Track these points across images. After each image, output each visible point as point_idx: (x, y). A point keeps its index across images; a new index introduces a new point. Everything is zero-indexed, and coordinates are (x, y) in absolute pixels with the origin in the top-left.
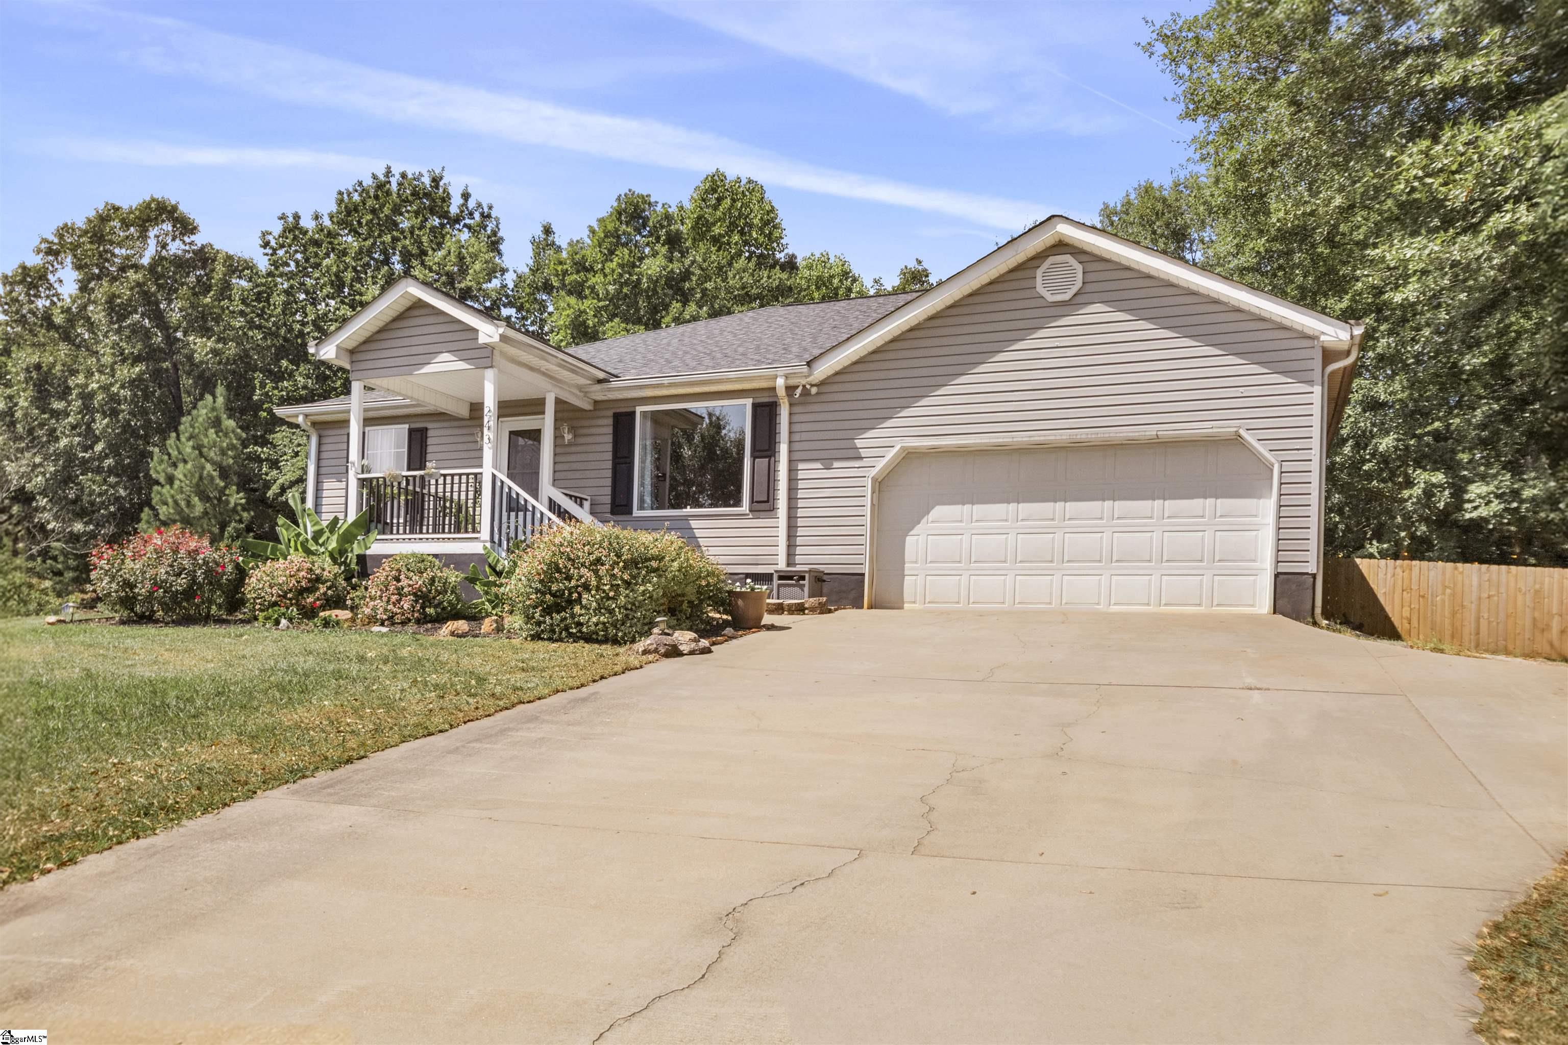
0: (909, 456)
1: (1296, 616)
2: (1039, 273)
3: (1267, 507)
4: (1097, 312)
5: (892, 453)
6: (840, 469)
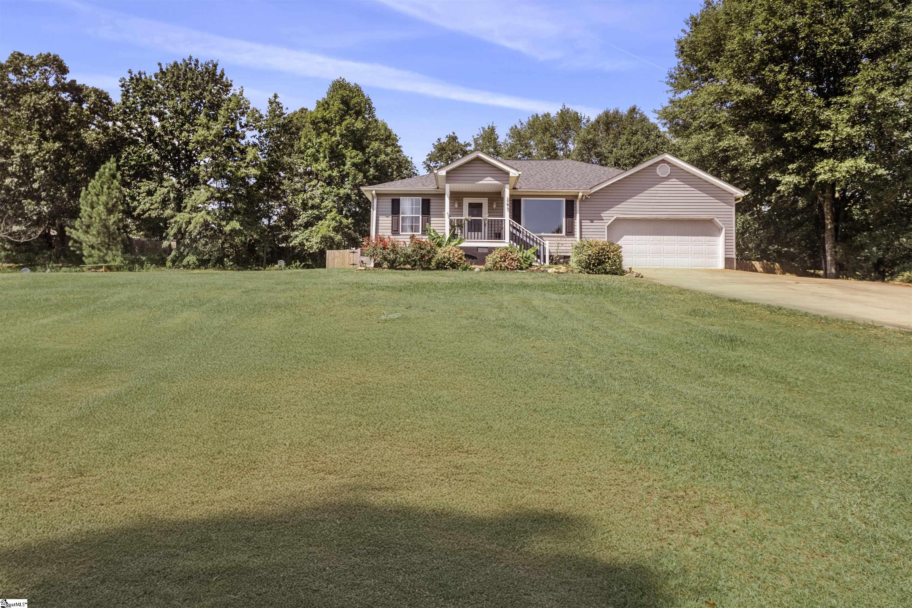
0: (617, 220)
1: (730, 268)
2: (658, 168)
3: (721, 240)
4: (674, 181)
5: (613, 219)
6: (596, 223)
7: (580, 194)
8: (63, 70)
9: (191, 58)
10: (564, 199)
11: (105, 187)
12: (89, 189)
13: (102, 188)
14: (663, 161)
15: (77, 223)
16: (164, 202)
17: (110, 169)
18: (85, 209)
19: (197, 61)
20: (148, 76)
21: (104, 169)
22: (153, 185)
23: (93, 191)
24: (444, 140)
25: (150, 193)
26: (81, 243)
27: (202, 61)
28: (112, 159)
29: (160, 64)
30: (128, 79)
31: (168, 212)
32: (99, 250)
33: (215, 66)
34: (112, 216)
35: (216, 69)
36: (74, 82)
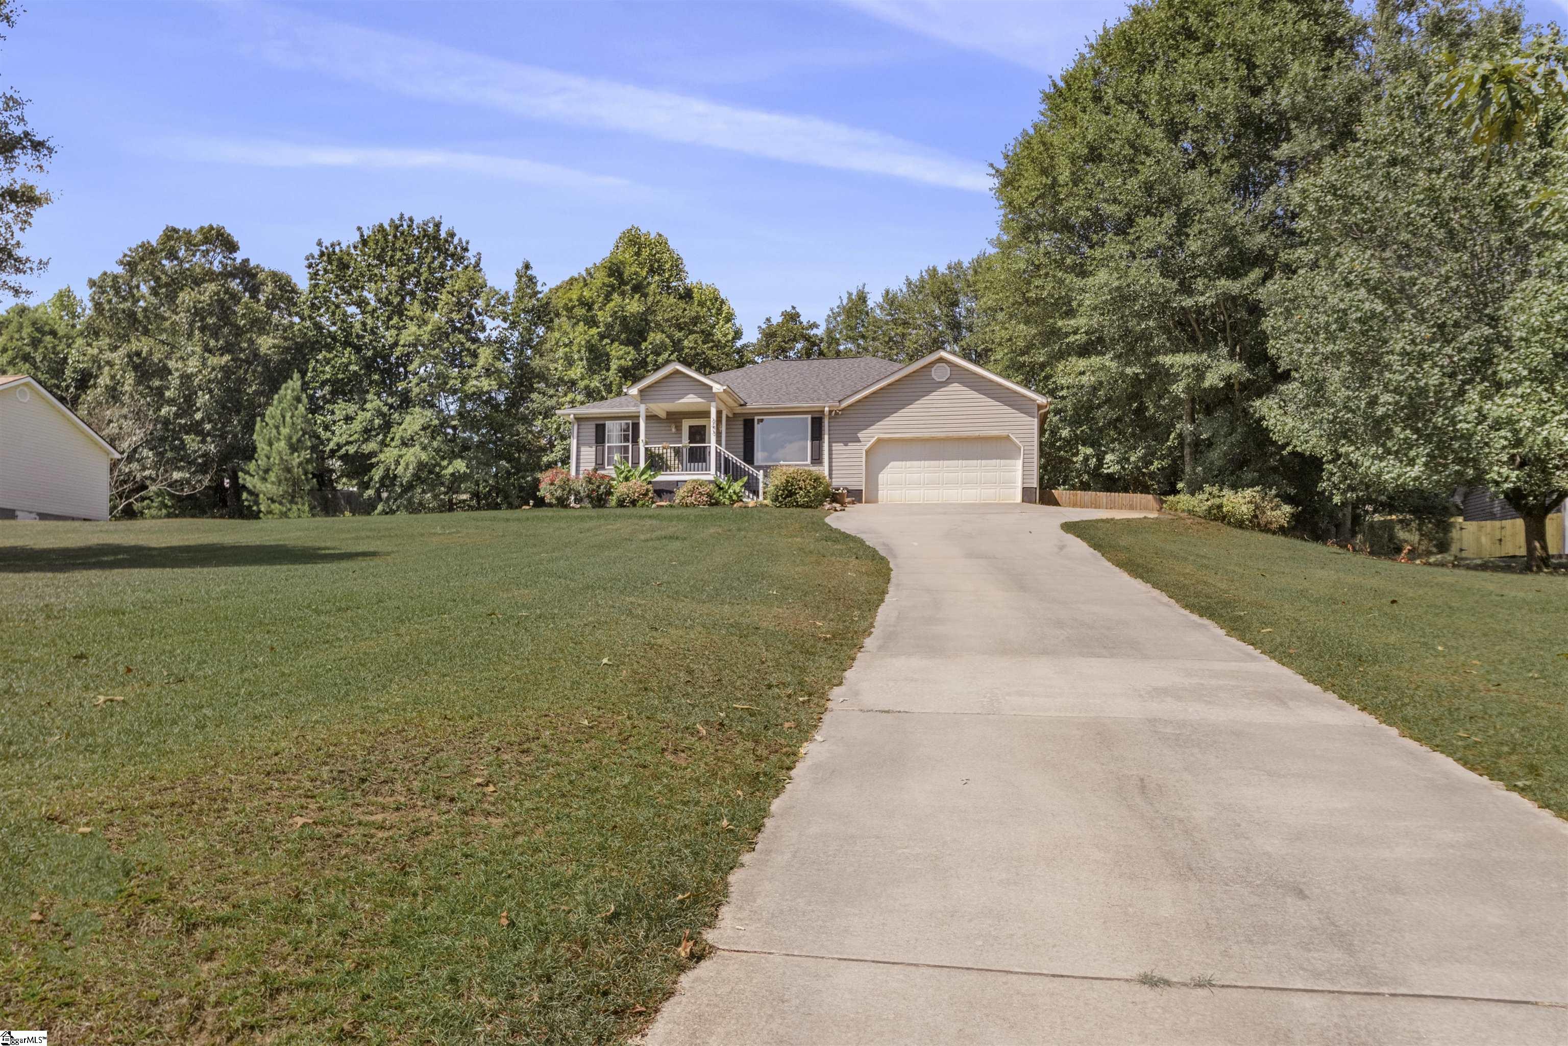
0: (879, 441)
1: (1030, 502)
2: (932, 370)
3: (1019, 463)
4: (955, 386)
5: (873, 440)
6: (852, 446)
7: (827, 409)
8: (231, 246)
9: (402, 217)
10: (809, 417)
11: (289, 415)
12: (267, 419)
13: (284, 417)
14: (941, 360)
15: (252, 466)
16: (367, 432)
17: (293, 390)
18: (262, 446)
19: (411, 220)
20: (344, 248)
21: (286, 389)
22: (352, 408)
23: (271, 422)
24: (777, 319)
25: (348, 419)
26: (257, 495)
27: (418, 221)
28: (296, 376)
29: (359, 229)
30: (316, 253)
31: (372, 446)
32: (281, 503)
33: (438, 225)
34: (296, 454)
35: (439, 231)
36: (246, 261)
